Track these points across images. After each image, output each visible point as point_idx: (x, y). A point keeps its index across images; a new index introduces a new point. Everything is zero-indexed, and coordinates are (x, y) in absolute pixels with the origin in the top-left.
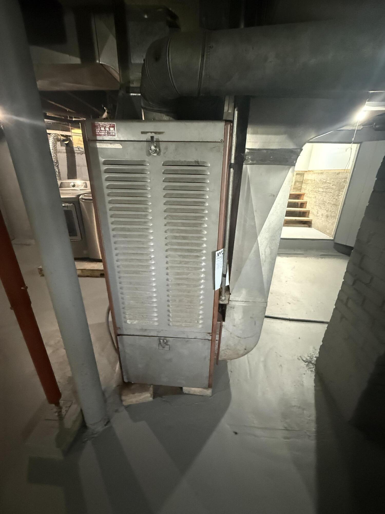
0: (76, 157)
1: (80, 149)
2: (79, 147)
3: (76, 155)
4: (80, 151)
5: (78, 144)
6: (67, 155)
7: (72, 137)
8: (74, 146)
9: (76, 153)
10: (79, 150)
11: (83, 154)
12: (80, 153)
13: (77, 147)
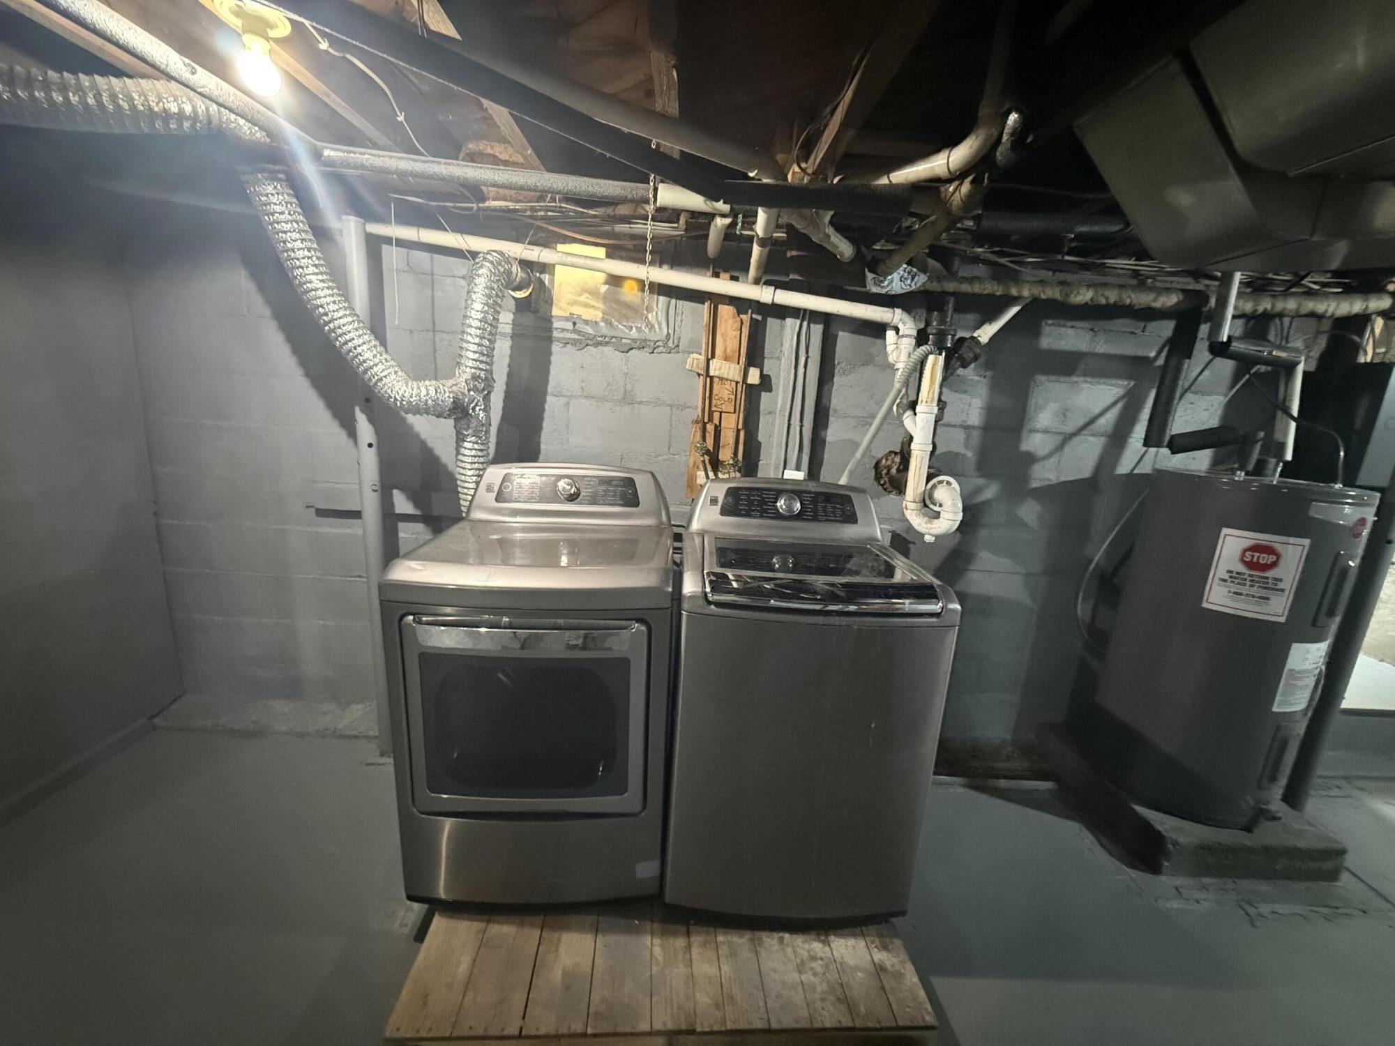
0: (553, 358)
1: (580, 326)
2: (579, 317)
3: (556, 348)
4: (579, 332)
5: (575, 303)
6: (511, 347)
7: (552, 274)
8: (555, 312)
9: (559, 340)
10: (575, 331)
11: (587, 345)
12: (575, 343)
13: (568, 315)
